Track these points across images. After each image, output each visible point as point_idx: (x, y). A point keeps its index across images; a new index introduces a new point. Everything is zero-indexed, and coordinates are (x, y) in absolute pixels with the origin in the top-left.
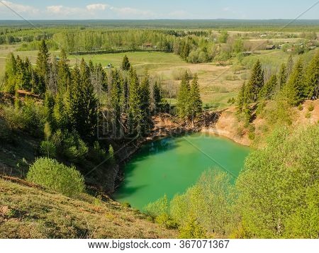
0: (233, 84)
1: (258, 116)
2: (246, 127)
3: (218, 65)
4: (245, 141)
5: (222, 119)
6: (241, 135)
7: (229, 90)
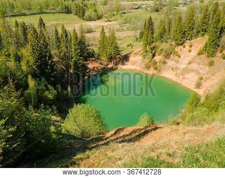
0: (123, 34)
1: (157, 54)
2: (150, 62)
3: (106, 21)
4: (151, 71)
5: (132, 58)
6: (148, 67)
7: (122, 38)
